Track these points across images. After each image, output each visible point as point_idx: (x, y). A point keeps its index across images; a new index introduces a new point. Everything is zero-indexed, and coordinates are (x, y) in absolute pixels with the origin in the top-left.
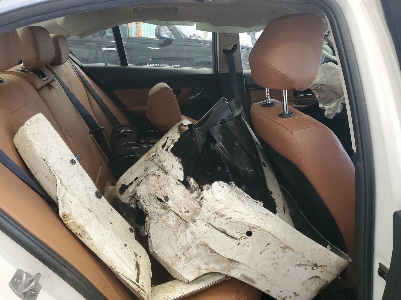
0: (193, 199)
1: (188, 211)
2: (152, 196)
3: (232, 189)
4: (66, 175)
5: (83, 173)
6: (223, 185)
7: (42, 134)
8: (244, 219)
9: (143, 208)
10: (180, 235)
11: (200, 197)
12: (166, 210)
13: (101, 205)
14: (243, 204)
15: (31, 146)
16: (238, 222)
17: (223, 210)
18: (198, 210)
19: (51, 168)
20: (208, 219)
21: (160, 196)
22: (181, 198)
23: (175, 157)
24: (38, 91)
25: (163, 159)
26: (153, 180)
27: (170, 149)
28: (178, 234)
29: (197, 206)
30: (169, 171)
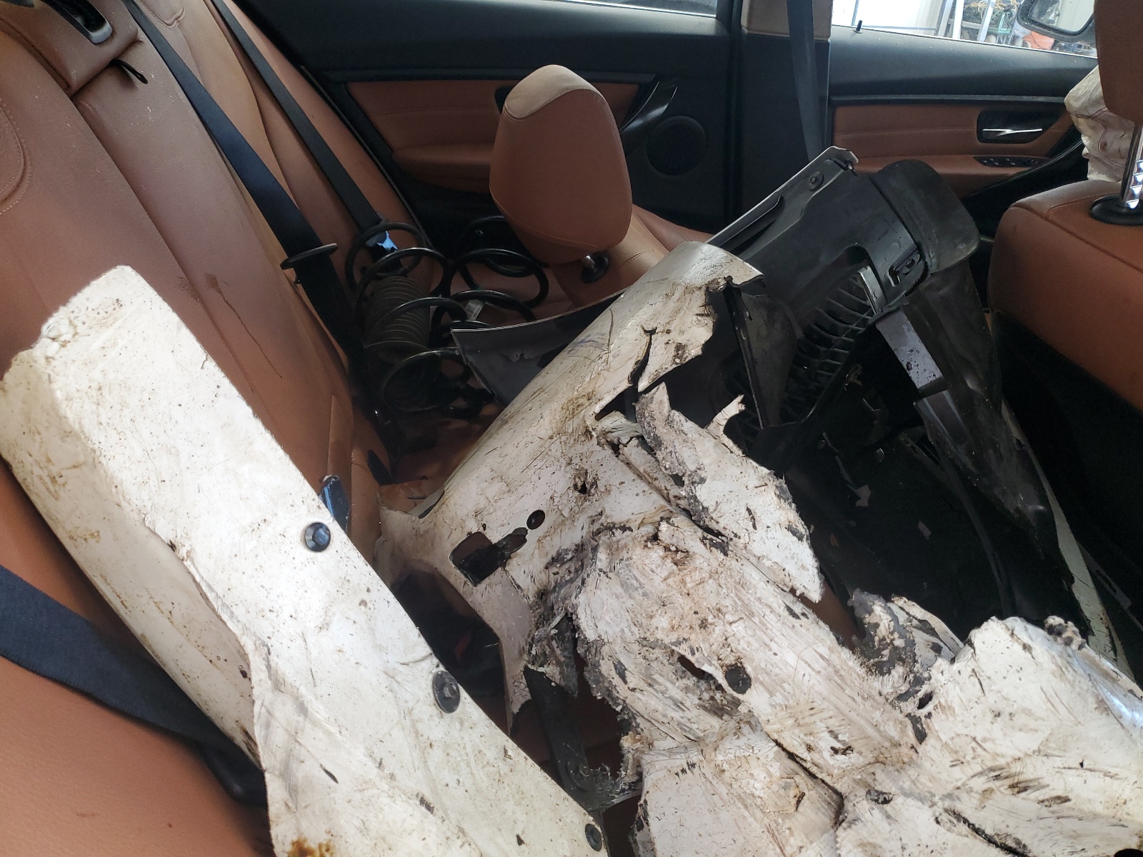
0: (881, 700)
1: (849, 748)
2: (658, 653)
3: (1069, 659)
4: (288, 619)
5: (368, 590)
6: (1026, 640)
7: (143, 390)
8: (1125, 803)
9: (613, 699)
10: (801, 847)
11: (919, 694)
12: (726, 717)
13: (465, 748)
14: (1122, 730)
15: (89, 463)
16: (1095, 816)
17: (1028, 760)
18: (905, 750)
19: (212, 590)
20: (949, 796)
21: (701, 660)
22: (818, 688)
23: (755, 464)
24: (77, 94)
25: (692, 467)
26: (653, 567)
27: (724, 423)
28: (792, 840)
29: (903, 731)
30: (736, 535)
